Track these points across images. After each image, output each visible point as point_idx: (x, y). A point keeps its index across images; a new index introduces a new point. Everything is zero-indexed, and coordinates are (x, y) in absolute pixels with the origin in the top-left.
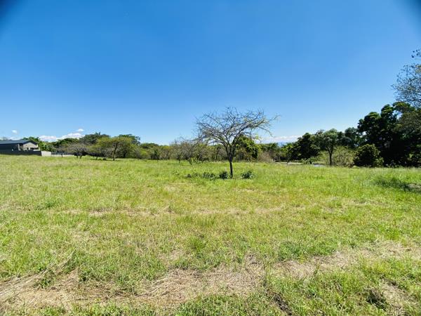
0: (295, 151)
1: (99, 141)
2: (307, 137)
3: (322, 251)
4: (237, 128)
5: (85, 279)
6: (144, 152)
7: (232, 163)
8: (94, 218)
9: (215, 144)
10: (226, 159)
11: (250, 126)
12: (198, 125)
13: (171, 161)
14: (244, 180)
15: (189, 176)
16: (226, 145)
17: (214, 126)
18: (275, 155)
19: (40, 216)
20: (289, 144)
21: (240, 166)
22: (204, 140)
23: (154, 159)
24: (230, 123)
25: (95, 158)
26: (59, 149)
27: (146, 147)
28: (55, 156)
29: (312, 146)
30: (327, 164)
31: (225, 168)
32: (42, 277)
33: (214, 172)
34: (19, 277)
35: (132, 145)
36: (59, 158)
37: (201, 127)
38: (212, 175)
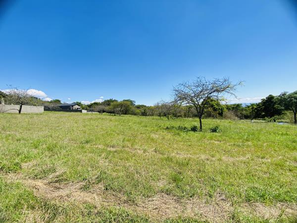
0: (258, 110)
1: (112, 104)
2: (270, 98)
4: (206, 92)
5: (107, 189)
6: (138, 111)
7: (202, 120)
8: (110, 152)
9: (188, 105)
10: (195, 116)
11: (218, 91)
12: (174, 92)
13: (155, 117)
14: (212, 133)
16: (196, 106)
17: (186, 91)
18: (239, 113)
20: (252, 105)
21: (209, 123)
22: (179, 102)
23: (144, 115)
24: (200, 89)
25: (110, 114)
27: (138, 107)
28: (89, 112)
29: (276, 106)
31: (196, 123)
32: (84, 184)
33: (186, 126)
34: (73, 182)
35: (131, 106)
37: (177, 93)
38: (185, 128)
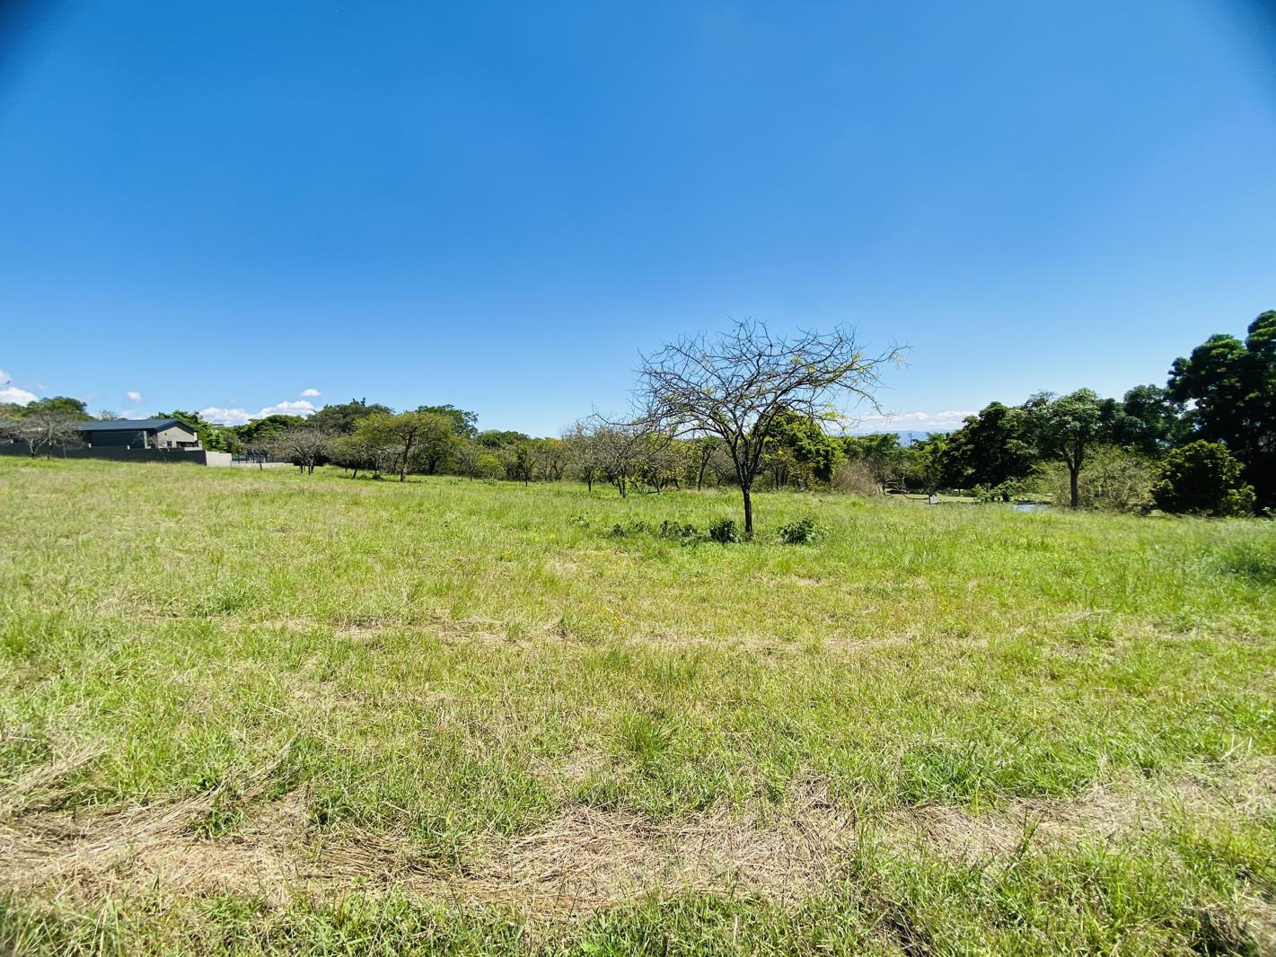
0: (953, 459)
1: (361, 423)
2: (994, 414)
3: (1044, 782)
4: (768, 386)
5: (323, 819)
6: (489, 458)
7: (752, 497)
8: (348, 646)
9: (699, 434)
10: (730, 480)
11: (812, 381)
12: (646, 378)
13: (565, 486)
14: (789, 547)
15: (618, 531)
16: (732, 440)
17: (694, 380)
18: (887, 471)
19: (204, 633)
20: (934, 439)
21: (777, 505)
22: (664, 422)
23: (517, 478)
24: (746, 372)
25: (351, 472)
26: (254, 447)
27: (492, 441)
28: (243, 465)
29: (1012, 444)
30: (1060, 505)
31: (729, 510)
32: (207, 806)
33: (693, 520)
34: (145, 803)
35: (455, 438)
36: (252, 471)
37: (657, 385)
38: (688, 530)
